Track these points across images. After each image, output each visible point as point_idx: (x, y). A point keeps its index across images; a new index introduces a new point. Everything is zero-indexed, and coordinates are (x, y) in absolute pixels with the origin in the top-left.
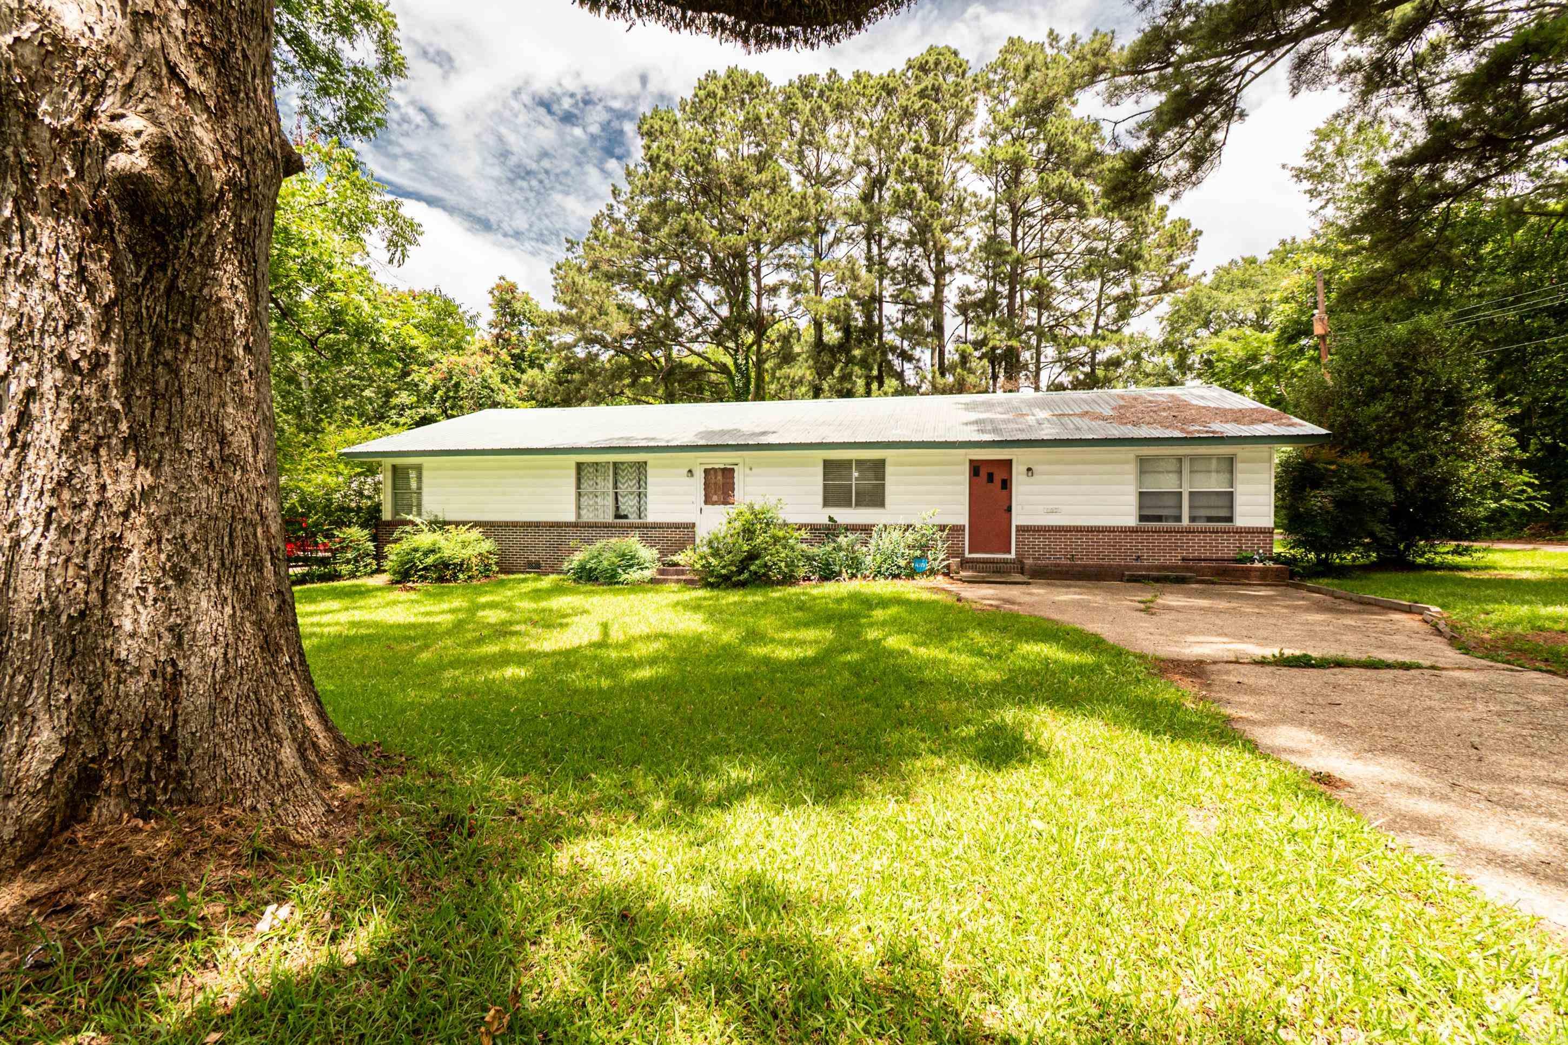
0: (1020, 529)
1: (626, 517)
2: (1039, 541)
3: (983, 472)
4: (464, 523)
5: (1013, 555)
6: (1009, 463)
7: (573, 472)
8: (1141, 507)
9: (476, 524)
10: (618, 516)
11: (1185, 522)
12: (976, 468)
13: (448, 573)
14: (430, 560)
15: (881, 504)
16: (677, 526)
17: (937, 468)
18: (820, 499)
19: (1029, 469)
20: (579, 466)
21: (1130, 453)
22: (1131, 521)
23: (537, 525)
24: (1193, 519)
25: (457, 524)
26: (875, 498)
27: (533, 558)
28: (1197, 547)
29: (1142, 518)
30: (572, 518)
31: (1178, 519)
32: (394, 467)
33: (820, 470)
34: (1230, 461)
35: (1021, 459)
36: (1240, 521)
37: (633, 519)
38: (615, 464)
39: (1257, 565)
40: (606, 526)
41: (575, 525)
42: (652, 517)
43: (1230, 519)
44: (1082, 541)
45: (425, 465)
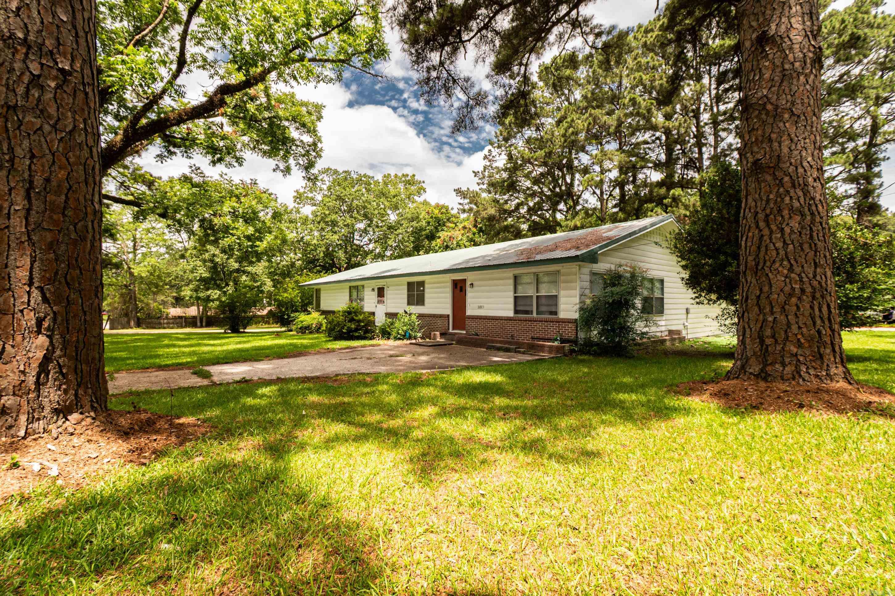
0: (469, 317)
3: (459, 286)
6: (464, 281)
8: (515, 305)
11: (535, 315)
12: (455, 284)
15: (424, 303)
17: (442, 285)
18: (406, 301)
19: (471, 284)
20: (350, 288)
21: (510, 273)
22: (510, 313)
24: (539, 313)
26: (422, 300)
28: (539, 331)
29: (516, 312)
31: (532, 312)
33: (406, 287)
34: (557, 275)
35: (469, 278)
36: (562, 315)
38: (358, 286)
43: (556, 313)
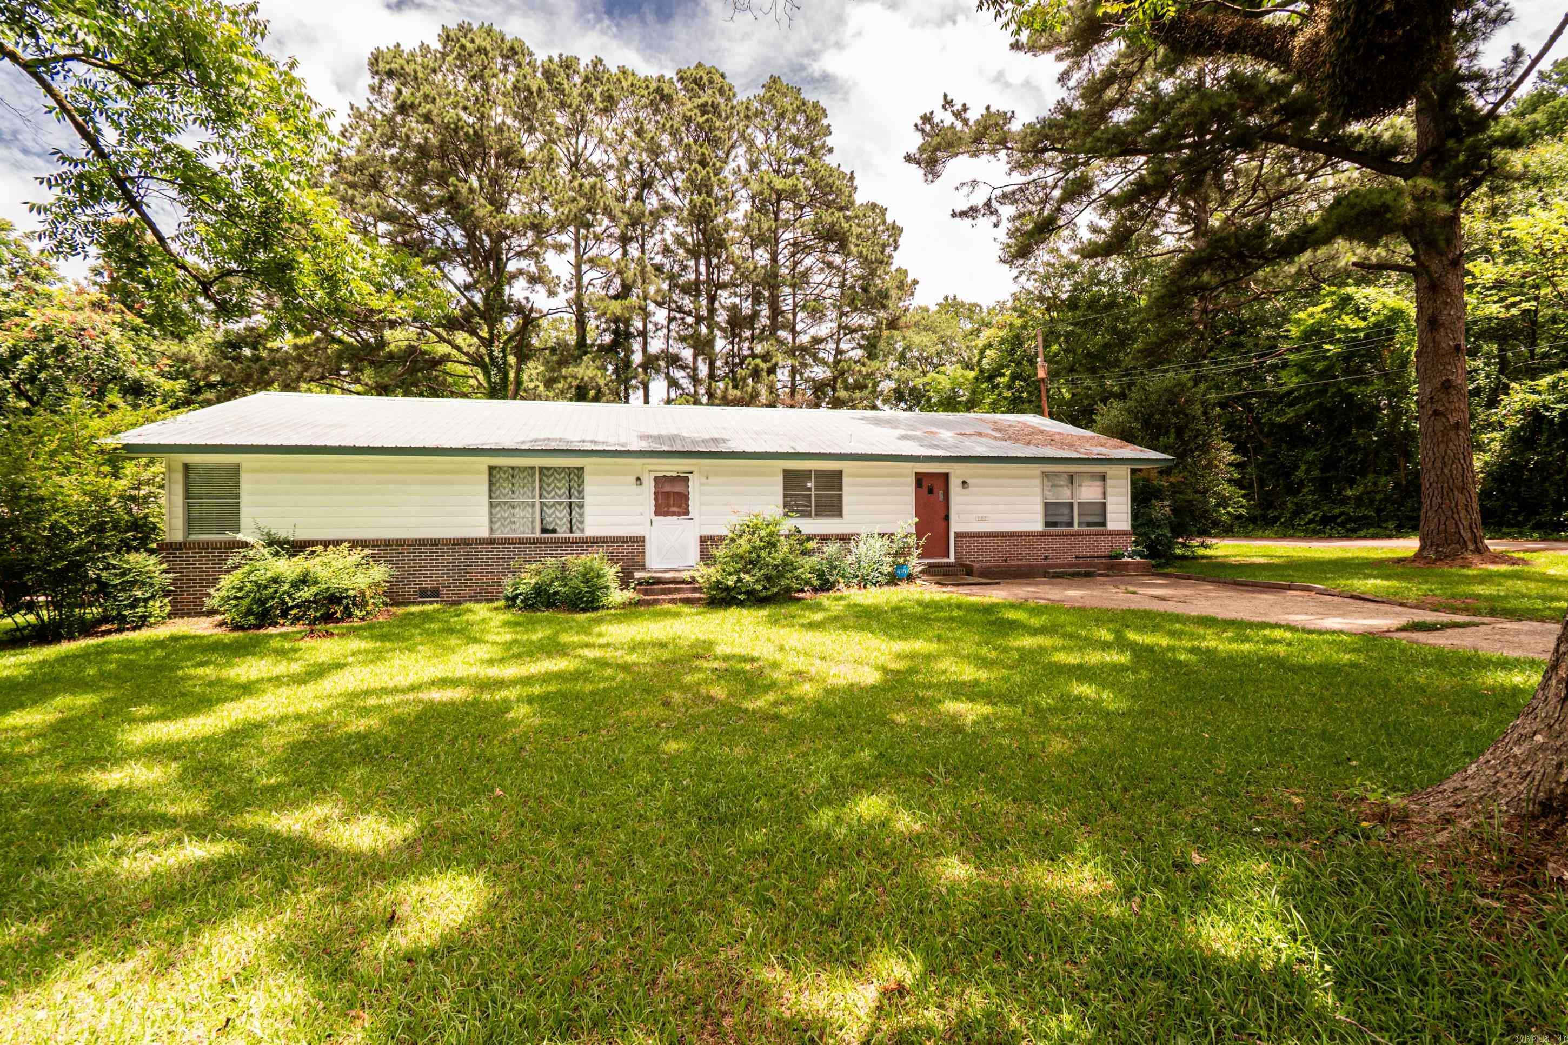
0: (958, 535)
1: (554, 531)
2: (974, 545)
3: (926, 484)
4: (337, 543)
5: (952, 559)
6: (946, 476)
7: (485, 477)
8: (1046, 515)
9: (355, 544)
10: (544, 530)
11: (1076, 527)
12: (920, 479)
13: (338, 610)
14: (306, 593)
15: (839, 513)
16: (624, 540)
17: (889, 480)
18: (780, 509)
19: (964, 483)
20: (491, 469)
21: (1037, 469)
22: (1039, 527)
23: (435, 543)
24: (1080, 524)
25: (326, 544)
26: (833, 508)
27: (428, 584)
28: (1086, 547)
29: (1047, 524)
30: (484, 533)
31: (1071, 524)
32: (187, 467)
33: (780, 479)
34: (1103, 478)
35: (957, 472)
36: (1111, 526)
37: (562, 534)
38: (541, 469)
39: (1126, 559)
40: (533, 542)
41: (491, 542)
42: (591, 529)
43: (1103, 524)
44: (1006, 544)
45: (244, 466)
